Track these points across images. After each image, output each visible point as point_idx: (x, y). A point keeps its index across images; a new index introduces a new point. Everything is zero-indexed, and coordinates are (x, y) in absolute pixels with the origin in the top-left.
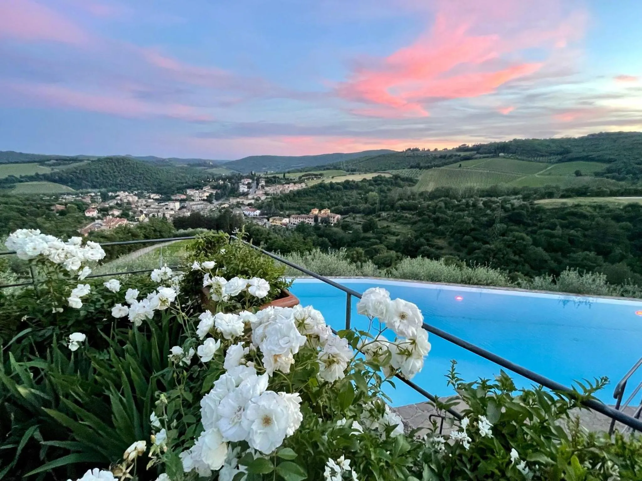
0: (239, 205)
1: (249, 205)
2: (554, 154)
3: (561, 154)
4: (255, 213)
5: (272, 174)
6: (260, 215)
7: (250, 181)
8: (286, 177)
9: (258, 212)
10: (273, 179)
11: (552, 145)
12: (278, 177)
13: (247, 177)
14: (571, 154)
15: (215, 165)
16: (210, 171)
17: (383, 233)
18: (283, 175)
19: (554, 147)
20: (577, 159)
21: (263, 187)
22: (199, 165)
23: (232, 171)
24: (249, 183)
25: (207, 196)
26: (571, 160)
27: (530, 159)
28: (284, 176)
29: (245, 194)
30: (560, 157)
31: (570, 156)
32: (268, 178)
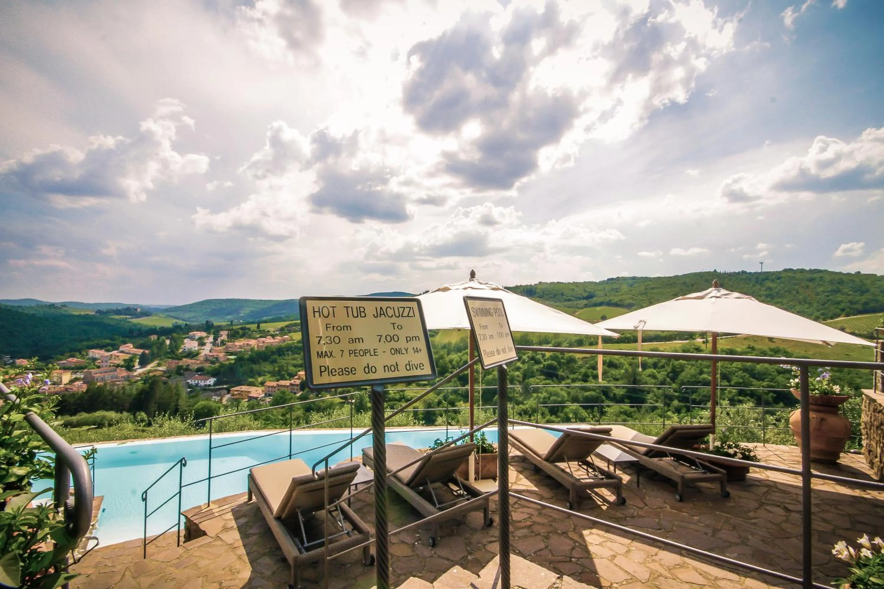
0: (180, 371)
1: (200, 370)
2: (580, 299)
3: (587, 298)
4: (208, 383)
5: (241, 324)
6: (215, 384)
7: (204, 334)
8: (261, 329)
9: (212, 381)
10: (241, 332)
11: (576, 289)
12: (249, 329)
13: (198, 329)
14: (594, 299)
15: (146, 313)
16: (135, 321)
17: (396, 400)
18: (256, 325)
19: (579, 291)
20: (601, 304)
21: (223, 343)
22: (118, 312)
23: (175, 321)
24: (201, 339)
25: (124, 360)
26: (596, 305)
27: (557, 304)
28: (258, 327)
29: (191, 355)
30: (585, 302)
31: (594, 300)
32: (232, 330)
